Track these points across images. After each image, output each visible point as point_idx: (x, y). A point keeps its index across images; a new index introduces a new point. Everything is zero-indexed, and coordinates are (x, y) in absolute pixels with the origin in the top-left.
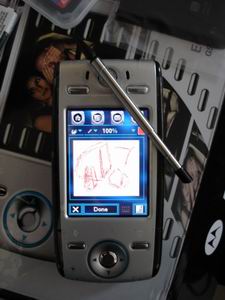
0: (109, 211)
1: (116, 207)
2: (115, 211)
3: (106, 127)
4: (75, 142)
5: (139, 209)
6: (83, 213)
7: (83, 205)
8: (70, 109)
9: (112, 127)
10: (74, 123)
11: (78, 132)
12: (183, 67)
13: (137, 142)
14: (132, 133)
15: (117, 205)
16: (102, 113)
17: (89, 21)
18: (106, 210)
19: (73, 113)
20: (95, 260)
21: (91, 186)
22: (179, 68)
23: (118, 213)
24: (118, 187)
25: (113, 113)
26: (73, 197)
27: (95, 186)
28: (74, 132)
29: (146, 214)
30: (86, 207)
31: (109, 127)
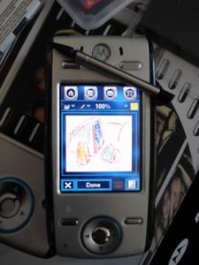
0: (101, 187)
1: (108, 182)
2: (108, 187)
3: (98, 103)
4: (67, 117)
5: (132, 184)
6: (76, 188)
7: (76, 181)
8: (63, 84)
9: (105, 103)
10: (67, 98)
11: (71, 108)
12: (187, 91)
13: (130, 118)
14: (125, 108)
15: (110, 180)
16: (95, 88)
17: (109, 27)
18: (99, 185)
19: (67, 88)
20: (88, 236)
21: (84, 162)
22: (184, 90)
23: (110, 189)
24: (111, 163)
25: (106, 88)
26: (65, 173)
27: (88, 162)
28: (67, 108)
29: (138, 189)
30: (79, 183)
31: (102, 103)
